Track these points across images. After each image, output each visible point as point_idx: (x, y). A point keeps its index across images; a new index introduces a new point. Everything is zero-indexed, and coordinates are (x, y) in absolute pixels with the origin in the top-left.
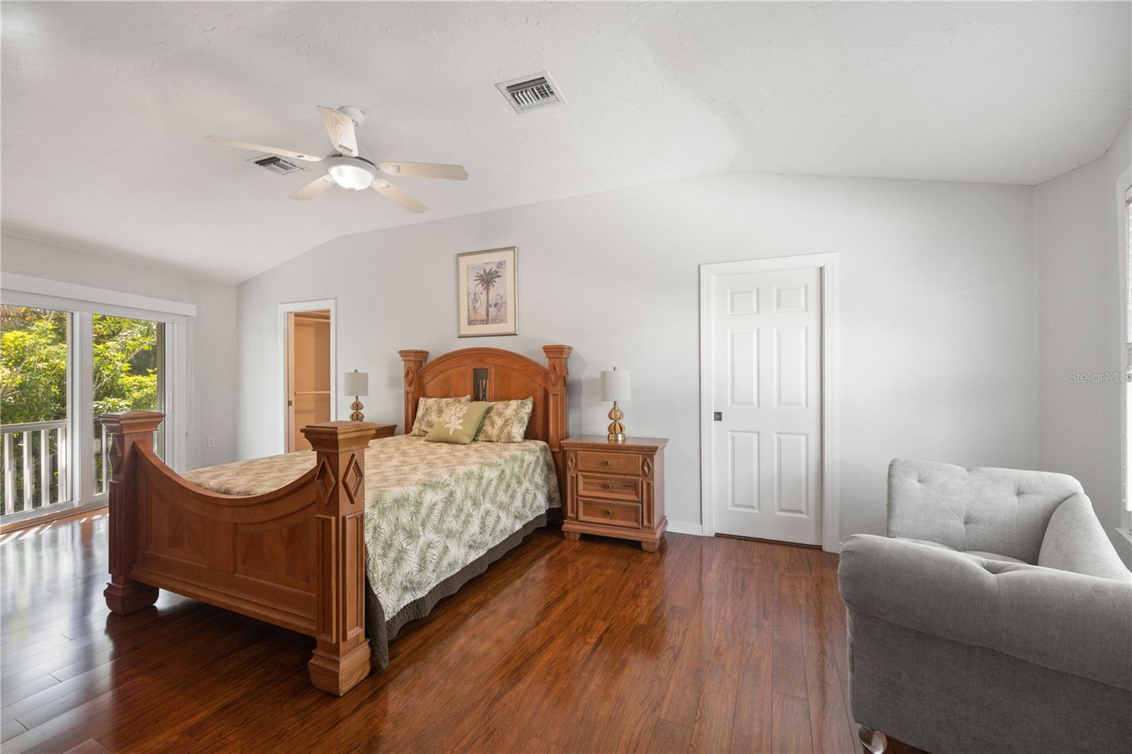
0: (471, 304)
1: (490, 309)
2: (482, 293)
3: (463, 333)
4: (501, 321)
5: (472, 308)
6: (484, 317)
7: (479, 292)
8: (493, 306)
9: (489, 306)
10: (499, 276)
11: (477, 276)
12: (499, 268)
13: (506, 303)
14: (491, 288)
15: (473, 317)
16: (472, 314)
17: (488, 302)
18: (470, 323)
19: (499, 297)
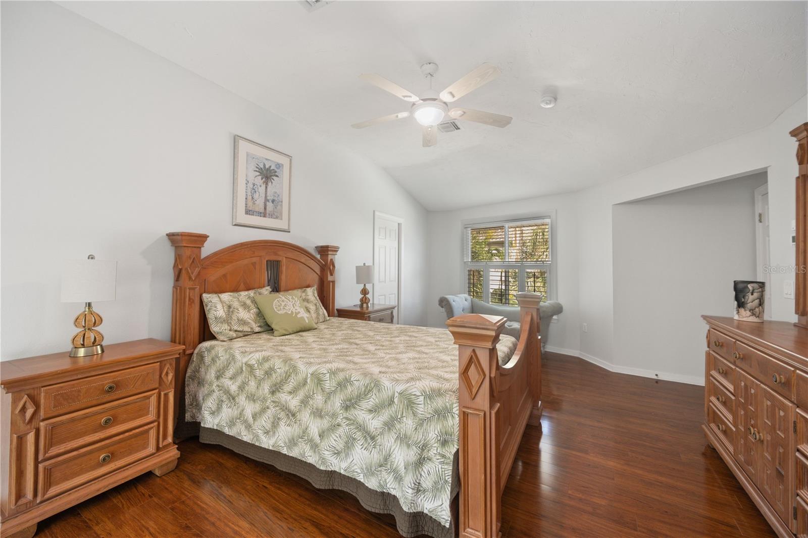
0: (249, 194)
1: (268, 203)
2: (260, 186)
3: (239, 221)
4: (277, 218)
5: (250, 198)
6: (262, 210)
7: (259, 184)
8: (270, 201)
9: (266, 200)
10: (277, 176)
11: (257, 167)
12: (277, 168)
13: (282, 202)
14: (270, 184)
15: (251, 207)
16: (250, 203)
17: (266, 197)
18: (248, 212)
19: (276, 195)
